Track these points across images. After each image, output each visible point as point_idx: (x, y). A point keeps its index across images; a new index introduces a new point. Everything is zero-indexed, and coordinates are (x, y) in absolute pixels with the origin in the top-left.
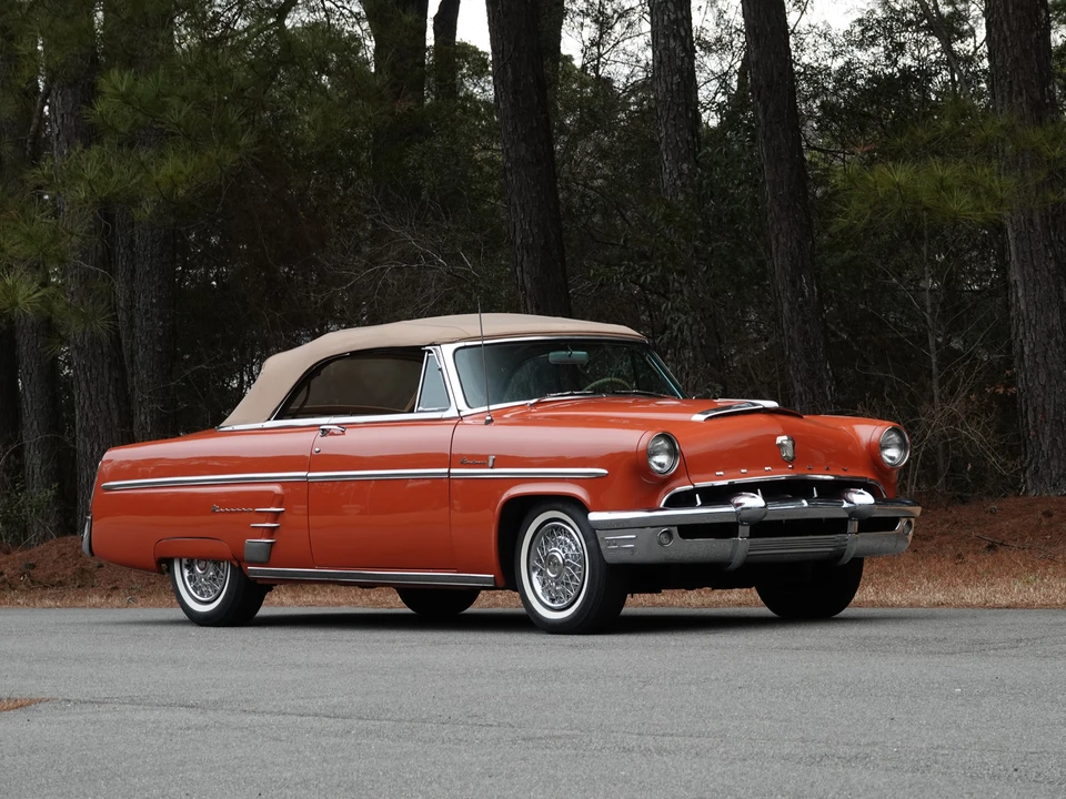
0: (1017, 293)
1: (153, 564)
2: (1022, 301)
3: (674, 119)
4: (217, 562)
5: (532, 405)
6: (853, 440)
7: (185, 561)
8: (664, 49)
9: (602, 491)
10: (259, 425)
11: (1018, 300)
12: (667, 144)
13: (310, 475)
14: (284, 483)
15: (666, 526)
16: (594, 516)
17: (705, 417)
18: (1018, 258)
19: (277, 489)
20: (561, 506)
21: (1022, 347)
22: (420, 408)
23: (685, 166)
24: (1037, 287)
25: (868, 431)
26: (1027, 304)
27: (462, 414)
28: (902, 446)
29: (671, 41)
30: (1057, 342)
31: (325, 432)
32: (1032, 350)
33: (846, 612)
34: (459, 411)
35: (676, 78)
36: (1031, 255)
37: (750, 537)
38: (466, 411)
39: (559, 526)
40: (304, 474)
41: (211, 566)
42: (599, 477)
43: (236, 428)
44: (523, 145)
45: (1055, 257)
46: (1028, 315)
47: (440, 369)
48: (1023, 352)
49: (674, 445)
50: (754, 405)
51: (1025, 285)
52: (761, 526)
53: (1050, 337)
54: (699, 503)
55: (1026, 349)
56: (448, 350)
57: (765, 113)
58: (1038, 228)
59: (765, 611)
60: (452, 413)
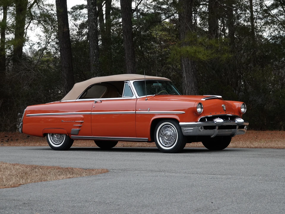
0: (185, 79)
1: (42, 135)
2: (186, 81)
3: (93, 40)
4: (61, 134)
5: (154, 96)
6: (235, 106)
7: (51, 134)
8: (92, 25)
9: (183, 117)
10: (75, 100)
11: (185, 81)
12: (92, 46)
13: (92, 113)
14: (84, 115)
15: (200, 126)
16: (181, 123)
17: (205, 99)
18: (185, 71)
19: (82, 116)
20: (169, 121)
21: (186, 91)
22: (124, 96)
23: (96, 51)
24: (190, 78)
25: (238, 104)
26: (187, 82)
27: (137, 98)
28: (245, 108)
29: (93, 23)
30: (193, 90)
31: (96, 102)
32: (188, 92)
33: (226, 149)
34: (136, 97)
35: (94, 31)
36: (188, 71)
37: (218, 129)
38: (138, 97)
39: (168, 126)
40: (90, 112)
41: (59, 135)
42: (183, 113)
43: (67, 101)
44: (65, 44)
45: (193, 71)
46: (187, 84)
47: (130, 87)
48: (186, 92)
49: (202, 106)
50: (215, 97)
51: (187, 77)
52: (221, 127)
53: (192, 89)
54: (207, 120)
55: (187, 92)
56: (132, 82)
57: (126, 38)
58: (190, 65)
59: (205, 148)
60: (134, 97)
